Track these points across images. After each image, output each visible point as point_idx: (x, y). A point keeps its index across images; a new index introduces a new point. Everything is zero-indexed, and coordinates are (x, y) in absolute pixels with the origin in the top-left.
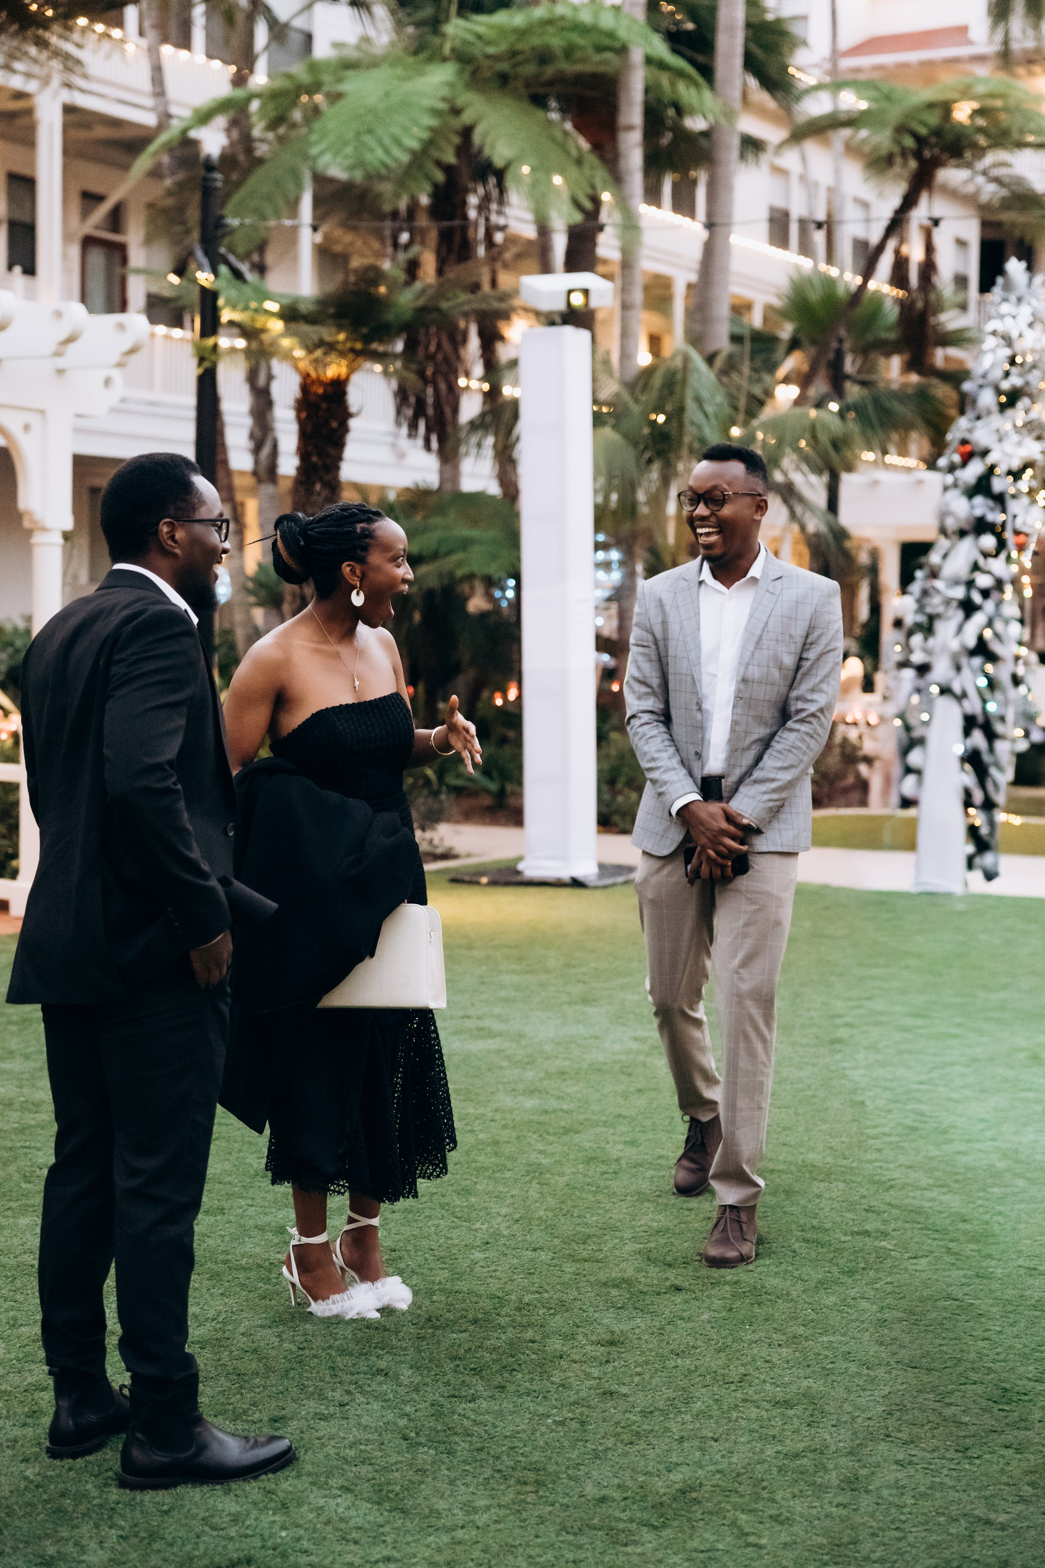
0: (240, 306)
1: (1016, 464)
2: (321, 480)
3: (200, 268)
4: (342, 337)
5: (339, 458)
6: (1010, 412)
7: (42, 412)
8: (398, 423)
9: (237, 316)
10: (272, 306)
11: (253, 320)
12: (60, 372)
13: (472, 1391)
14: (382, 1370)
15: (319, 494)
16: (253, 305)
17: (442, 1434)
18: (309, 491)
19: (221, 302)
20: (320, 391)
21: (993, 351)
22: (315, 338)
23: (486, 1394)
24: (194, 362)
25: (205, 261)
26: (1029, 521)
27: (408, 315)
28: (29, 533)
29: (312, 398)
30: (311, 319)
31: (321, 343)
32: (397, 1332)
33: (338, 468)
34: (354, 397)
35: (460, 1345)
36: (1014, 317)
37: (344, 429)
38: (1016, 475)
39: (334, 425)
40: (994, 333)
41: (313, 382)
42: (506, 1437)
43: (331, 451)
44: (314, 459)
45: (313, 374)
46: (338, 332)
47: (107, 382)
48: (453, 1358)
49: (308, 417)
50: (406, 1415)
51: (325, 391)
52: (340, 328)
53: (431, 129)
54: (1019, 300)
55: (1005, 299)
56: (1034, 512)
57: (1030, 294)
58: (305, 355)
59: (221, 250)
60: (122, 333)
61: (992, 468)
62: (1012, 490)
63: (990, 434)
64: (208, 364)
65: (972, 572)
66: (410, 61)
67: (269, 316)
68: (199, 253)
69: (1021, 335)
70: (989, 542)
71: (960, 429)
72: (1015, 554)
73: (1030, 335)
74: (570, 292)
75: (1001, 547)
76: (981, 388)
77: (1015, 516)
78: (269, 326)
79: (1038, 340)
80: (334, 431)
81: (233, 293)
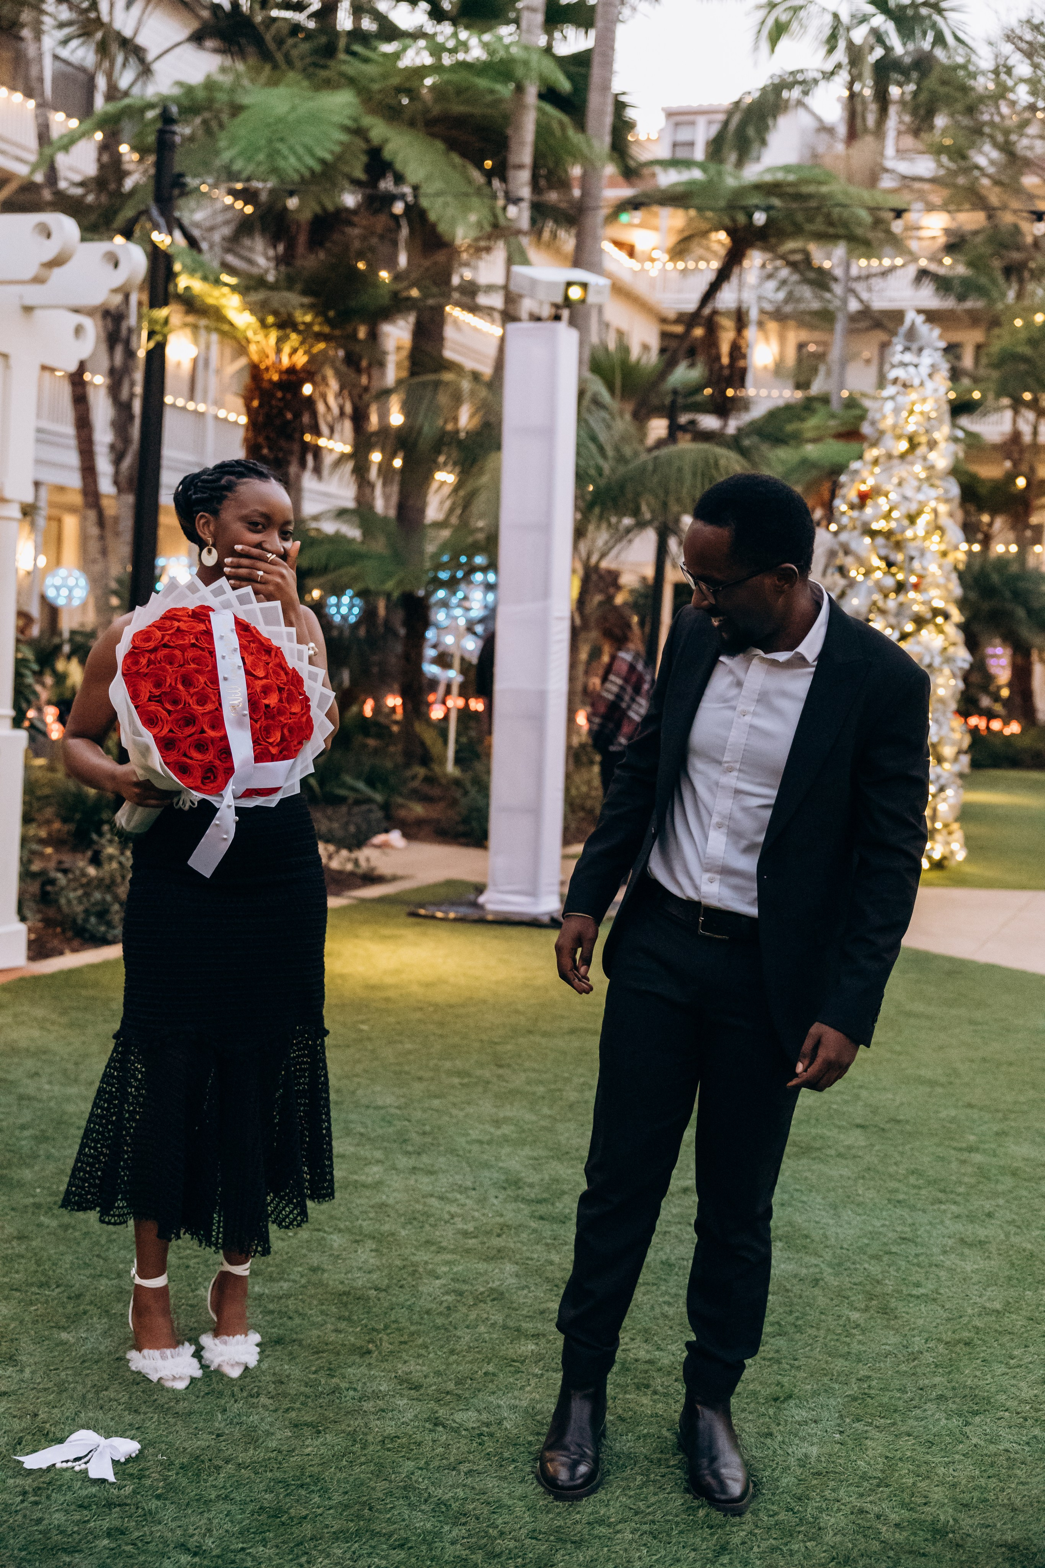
0: (197, 273)
1: (913, 507)
3: (156, 227)
4: (310, 317)
6: (910, 458)
7: (5, 356)
9: (193, 285)
10: (231, 279)
12: (28, 309)
16: (210, 275)
19: (177, 267)
20: (275, 377)
21: (892, 398)
25: (161, 221)
26: (925, 563)
29: (265, 385)
31: (286, 322)
36: (916, 366)
37: (298, 421)
38: (912, 519)
40: (895, 381)
41: (264, 371)
43: (283, 443)
46: (308, 312)
49: (261, 405)
51: (280, 379)
52: (310, 307)
53: (341, 143)
54: (920, 350)
55: (907, 349)
56: (928, 556)
57: (929, 345)
58: (260, 337)
59: (177, 214)
60: (111, 267)
61: (890, 511)
62: (909, 534)
63: (891, 477)
64: (158, 338)
65: (870, 611)
66: (305, 83)
67: (226, 290)
68: (155, 212)
69: (922, 384)
70: (889, 582)
71: (856, 472)
72: (912, 594)
73: (930, 385)
74: (569, 284)
75: (900, 587)
76: (882, 433)
77: (912, 558)
78: (223, 302)
79: (936, 390)
80: (289, 422)
81: (188, 261)
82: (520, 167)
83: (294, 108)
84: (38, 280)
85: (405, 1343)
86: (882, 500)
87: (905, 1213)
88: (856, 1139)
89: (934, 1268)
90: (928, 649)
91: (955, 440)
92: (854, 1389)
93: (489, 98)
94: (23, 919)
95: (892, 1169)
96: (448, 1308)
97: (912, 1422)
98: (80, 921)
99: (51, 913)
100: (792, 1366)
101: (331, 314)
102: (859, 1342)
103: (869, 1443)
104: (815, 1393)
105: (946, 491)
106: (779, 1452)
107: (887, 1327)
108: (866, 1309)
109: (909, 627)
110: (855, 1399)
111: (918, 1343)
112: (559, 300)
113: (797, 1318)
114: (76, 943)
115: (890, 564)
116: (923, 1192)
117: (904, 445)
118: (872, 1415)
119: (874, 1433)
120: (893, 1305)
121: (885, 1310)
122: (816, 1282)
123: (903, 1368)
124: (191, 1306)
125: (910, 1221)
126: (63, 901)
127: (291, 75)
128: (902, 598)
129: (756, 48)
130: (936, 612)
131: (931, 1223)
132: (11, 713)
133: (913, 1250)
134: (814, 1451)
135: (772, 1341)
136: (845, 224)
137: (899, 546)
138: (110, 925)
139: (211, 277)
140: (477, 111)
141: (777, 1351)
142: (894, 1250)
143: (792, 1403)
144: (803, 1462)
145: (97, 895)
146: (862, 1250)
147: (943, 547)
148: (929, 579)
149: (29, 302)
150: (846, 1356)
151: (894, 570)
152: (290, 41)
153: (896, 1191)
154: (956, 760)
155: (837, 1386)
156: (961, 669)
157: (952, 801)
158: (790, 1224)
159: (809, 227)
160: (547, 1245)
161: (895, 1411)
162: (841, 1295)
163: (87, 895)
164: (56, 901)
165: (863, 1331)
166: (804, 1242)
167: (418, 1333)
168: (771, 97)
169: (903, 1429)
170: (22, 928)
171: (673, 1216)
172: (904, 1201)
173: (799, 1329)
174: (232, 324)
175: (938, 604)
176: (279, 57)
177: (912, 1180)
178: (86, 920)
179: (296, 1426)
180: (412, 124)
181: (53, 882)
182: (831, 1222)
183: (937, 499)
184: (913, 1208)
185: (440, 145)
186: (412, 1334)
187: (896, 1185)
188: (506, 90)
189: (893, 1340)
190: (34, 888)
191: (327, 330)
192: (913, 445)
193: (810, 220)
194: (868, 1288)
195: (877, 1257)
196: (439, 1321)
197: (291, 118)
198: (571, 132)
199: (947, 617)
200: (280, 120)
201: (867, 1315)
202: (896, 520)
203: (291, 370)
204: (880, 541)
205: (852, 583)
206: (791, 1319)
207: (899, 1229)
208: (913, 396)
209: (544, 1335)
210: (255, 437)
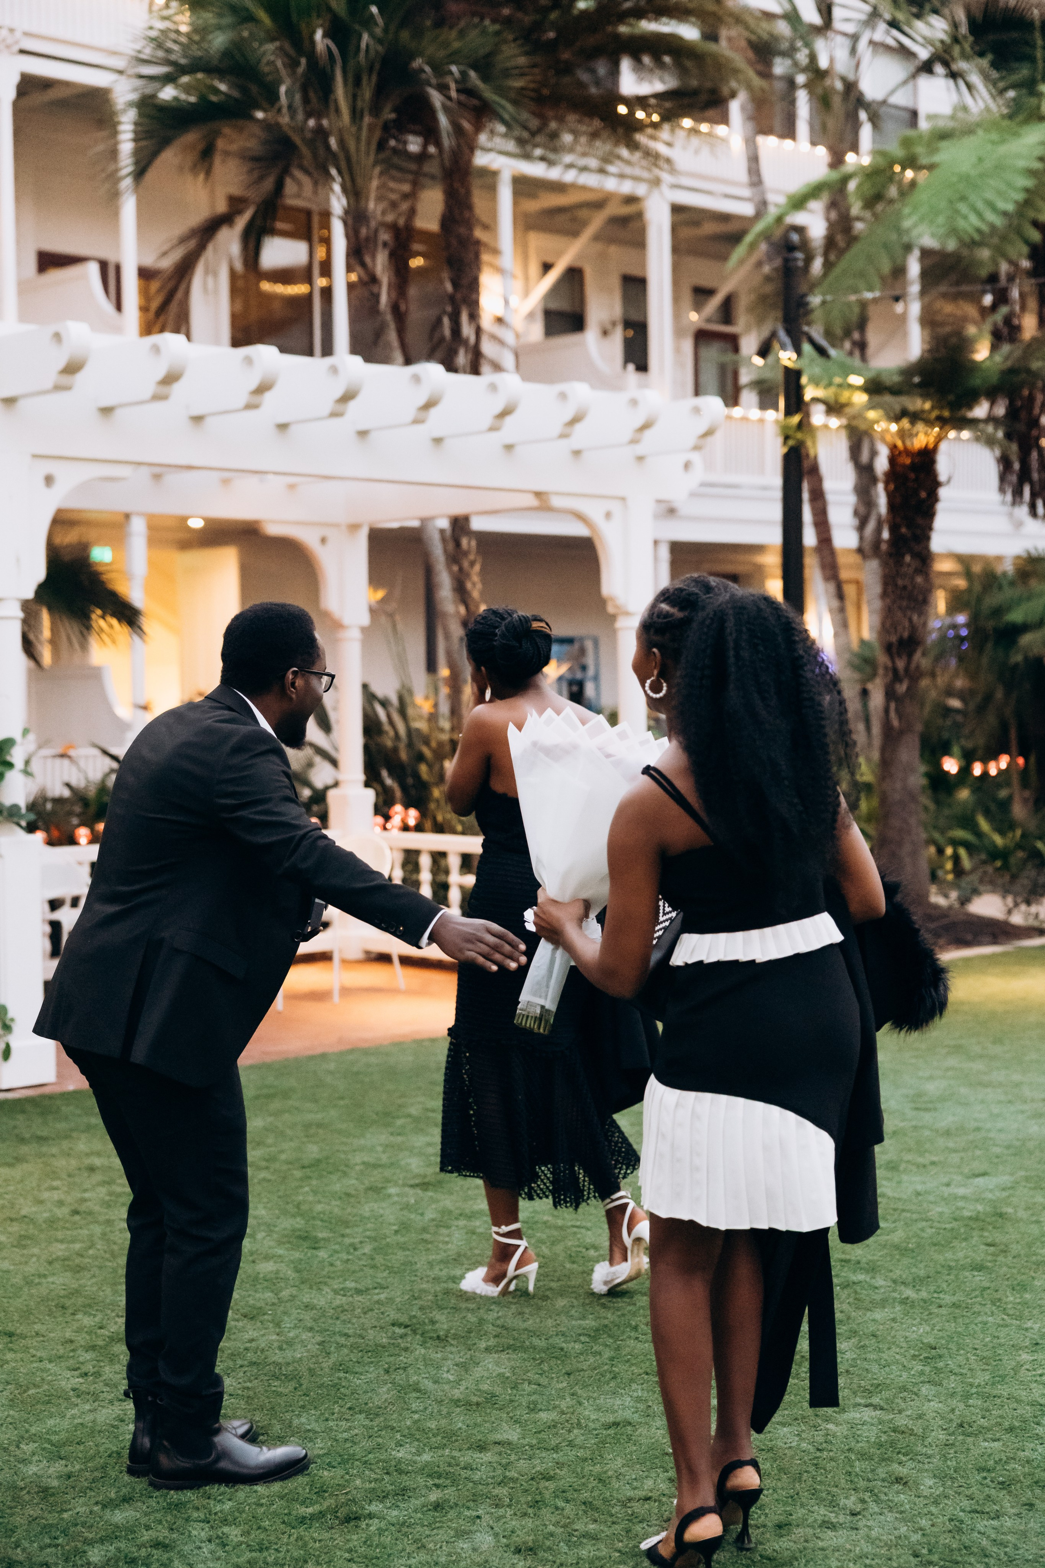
0: (825, 382)
2: (911, 551)
3: (783, 347)
4: (927, 406)
5: (930, 528)
7: (623, 498)
8: (1002, 490)
9: (820, 393)
10: (857, 380)
11: (836, 395)
13: (996, 1507)
14: (901, 1479)
15: (909, 565)
16: (837, 380)
17: (956, 1553)
18: (900, 563)
19: (804, 380)
20: (908, 461)
22: (897, 408)
23: (1013, 1511)
24: (780, 440)
25: (787, 340)
27: (994, 379)
28: (613, 618)
29: (900, 469)
30: (895, 391)
31: (904, 413)
32: (924, 1438)
33: (928, 538)
34: (943, 466)
35: (990, 1455)
37: (933, 498)
39: (923, 495)
41: (900, 453)
42: (1027, 1561)
43: (920, 521)
44: (904, 530)
45: (899, 444)
46: (924, 402)
47: (687, 466)
48: (981, 1469)
49: (896, 488)
50: (921, 1529)
51: (912, 463)
52: (925, 396)
59: (804, 329)
64: (791, 443)
67: (854, 390)
68: (782, 333)
78: (855, 401)
80: (924, 501)
81: (817, 370)
84: (634, 441)
149: (638, 455)
210: (894, 518)
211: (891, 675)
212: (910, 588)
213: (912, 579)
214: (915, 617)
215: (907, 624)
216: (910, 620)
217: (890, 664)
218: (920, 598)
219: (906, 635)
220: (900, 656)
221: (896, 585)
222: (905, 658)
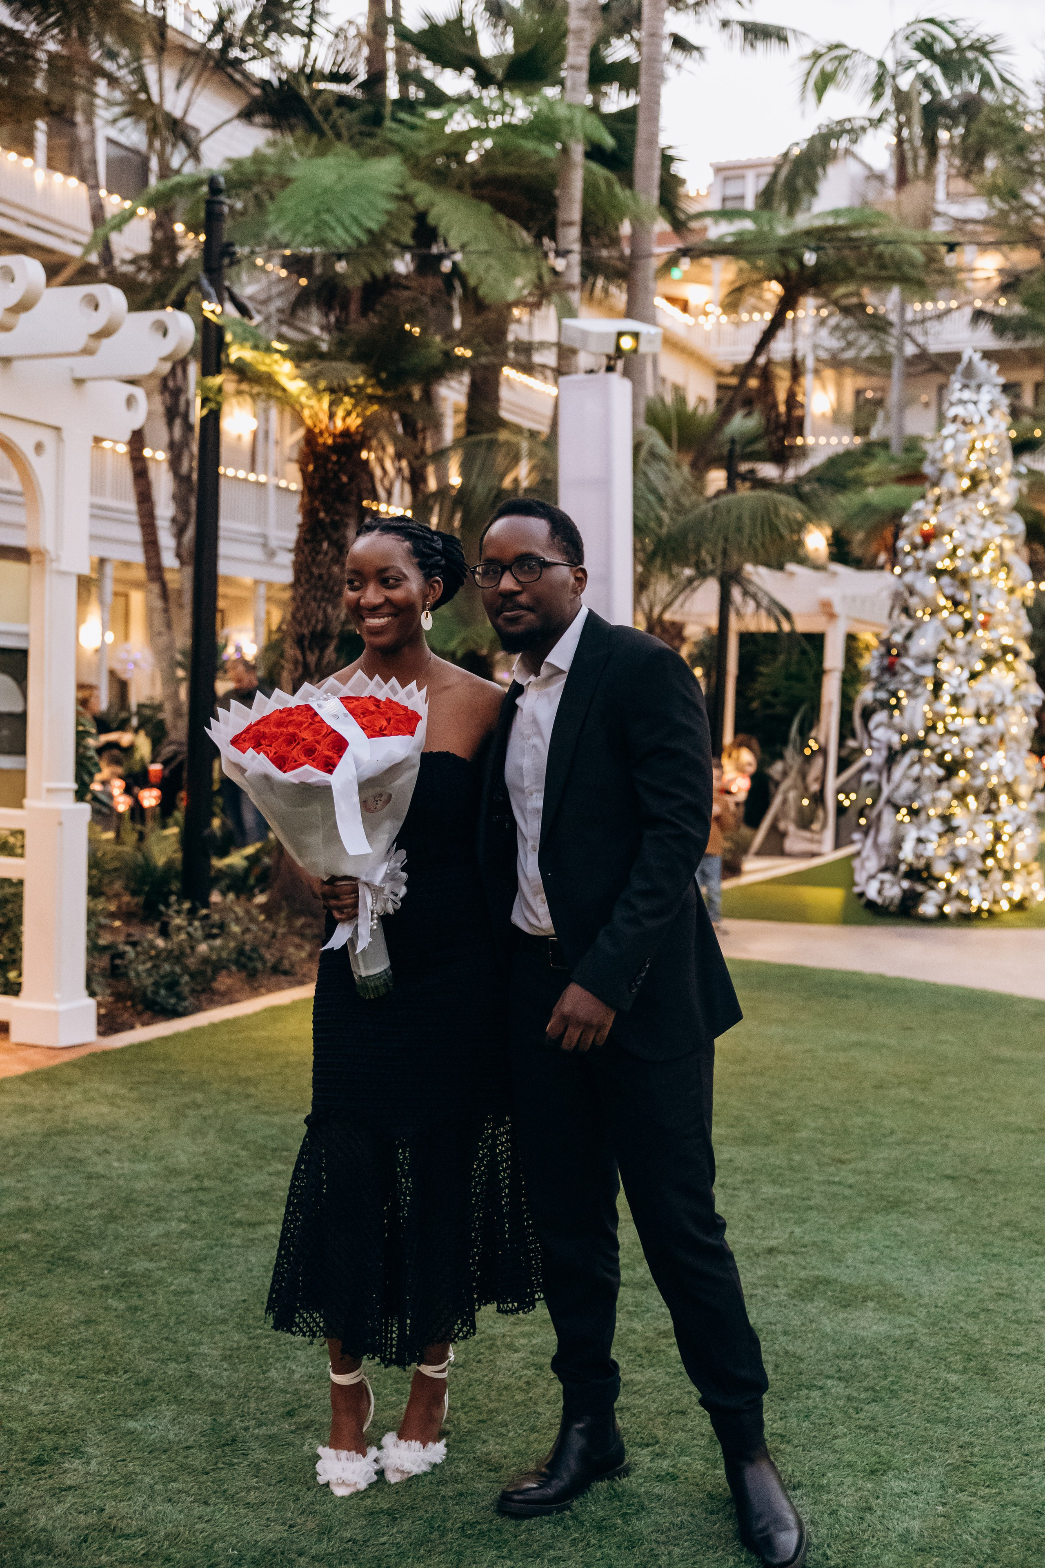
0: (249, 343)
1: (978, 545)
2: (328, 538)
3: (206, 297)
4: (361, 379)
5: (348, 515)
6: (973, 495)
7: (58, 429)
9: (244, 356)
10: (282, 346)
12: (79, 382)
15: (326, 554)
18: (316, 551)
19: (228, 337)
20: (330, 441)
21: (952, 436)
25: (212, 291)
26: (993, 601)
29: (319, 449)
33: (346, 526)
36: (975, 403)
37: (354, 483)
38: (977, 557)
40: (955, 419)
43: (339, 507)
44: (322, 515)
45: (322, 424)
46: (359, 375)
47: (130, 401)
49: (315, 470)
51: (334, 444)
52: (362, 370)
53: (389, 212)
54: (979, 387)
55: (965, 386)
56: (996, 593)
57: (988, 382)
58: (313, 402)
59: (227, 283)
60: (160, 335)
61: (955, 549)
62: (975, 571)
63: (954, 516)
64: (213, 405)
65: (939, 651)
66: (353, 153)
67: (277, 356)
68: (205, 282)
69: (982, 421)
70: (957, 621)
71: (918, 512)
72: (980, 633)
73: (990, 422)
74: (620, 334)
75: (968, 626)
76: (942, 472)
77: (979, 597)
78: (276, 368)
79: (996, 427)
80: (344, 485)
81: (239, 330)
82: (570, 224)
83: (341, 177)
84: (87, 351)
85: (484, 1421)
86: (946, 539)
87: (1001, 1267)
88: (947, 1192)
89: (1034, 1325)
90: (999, 687)
91: (1017, 475)
92: (955, 1457)
93: (535, 158)
94: (92, 994)
95: (985, 1222)
96: (528, 1383)
97: (1017, 1491)
98: (149, 994)
99: (121, 986)
100: (889, 1434)
101: (384, 375)
102: (960, 1407)
103: (973, 1514)
104: (915, 1463)
105: (1011, 527)
106: (879, 1527)
107: (987, 1389)
108: (965, 1371)
109: (979, 666)
110: (957, 1468)
111: (1021, 1404)
112: (611, 351)
113: (893, 1383)
114: (147, 1016)
115: (956, 604)
116: (1019, 1244)
117: (966, 483)
118: (976, 1484)
119: (978, 1503)
120: (992, 1366)
121: (984, 1371)
122: (911, 1343)
123: (1006, 1433)
124: (263, 1389)
125: (1006, 1276)
126: (132, 974)
127: (339, 146)
128: (970, 636)
129: (803, 98)
130: (1006, 650)
131: (1027, 1277)
132: (75, 786)
133: (1011, 1306)
134: (916, 1525)
135: (867, 1407)
136: (898, 266)
137: (964, 583)
138: (180, 997)
139: (262, 345)
140: (523, 171)
141: (873, 1419)
142: (991, 1307)
143: (890, 1474)
144: (904, 1538)
145: (167, 967)
146: (957, 1308)
147: (1010, 583)
148: (997, 618)
149: (79, 375)
150: (946, 1421)
151: (961, 608)
152: (336, 112)
153: (991, 1244)
154: (1032, 798)
155: (937, 1455)
156: (1034, 706)
157: (1030, 840)
158: (882, 1282)
159: (861, 271)
160: (629, 1312)
161: (1001, 1479)
162: (938, 1357)
163: (155, 966)
164: (125, 975)
165: (963, 1394)
166: (897, 1302)
167: (497, 1411)
168: (819, 147)
169: (1010, 1498)
170: (92, 1003)
171: (760, 1278)
172: (1000, 1255)
173: (894, 1394)
174: (284, 390)
175: (1008, 641)
176: (326, 127)
177: (1007, 1232)
178: (156, 993)
179: (371, 1514)
180: (460, 187)
181: (122, 955)
182: (924, 1279)
183: (1003, 535)
184: (1009, 1262)
185: (486, 207)
186: (491, 1411)
187: (990, 1238)
188: (550, 151)
189: (994, 1402)
190: (104, 962)
191: (379, 392)
192: (975, 481)
193: (862, 263)
194: (965, 1348)
195: (974, 1315)
196: (519, 1397)
197: (339, 187)
198: (618, 189)
199: (1017, 654)
200: (326, 191)
201: (966, 1377)
202: (962, 558)
203: (346, 433)
204: (946, 580)
205: (919, 624)
206: (884, 1383)
207: (995, 1284)
208: (974, 433)
209: (628, 1409)
210: (311, 502)
211: (300, 670)
212: (326, 577)
213: (329, 568)
214: (329, 609)
215: (320, 616)
216: (325, 611)
217: (300, 658)
218: (336, 589)
219: (320, 627)
220: (312, 651)
221: (311, 574)
222: (317, 652)
